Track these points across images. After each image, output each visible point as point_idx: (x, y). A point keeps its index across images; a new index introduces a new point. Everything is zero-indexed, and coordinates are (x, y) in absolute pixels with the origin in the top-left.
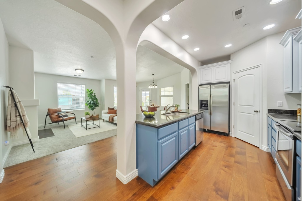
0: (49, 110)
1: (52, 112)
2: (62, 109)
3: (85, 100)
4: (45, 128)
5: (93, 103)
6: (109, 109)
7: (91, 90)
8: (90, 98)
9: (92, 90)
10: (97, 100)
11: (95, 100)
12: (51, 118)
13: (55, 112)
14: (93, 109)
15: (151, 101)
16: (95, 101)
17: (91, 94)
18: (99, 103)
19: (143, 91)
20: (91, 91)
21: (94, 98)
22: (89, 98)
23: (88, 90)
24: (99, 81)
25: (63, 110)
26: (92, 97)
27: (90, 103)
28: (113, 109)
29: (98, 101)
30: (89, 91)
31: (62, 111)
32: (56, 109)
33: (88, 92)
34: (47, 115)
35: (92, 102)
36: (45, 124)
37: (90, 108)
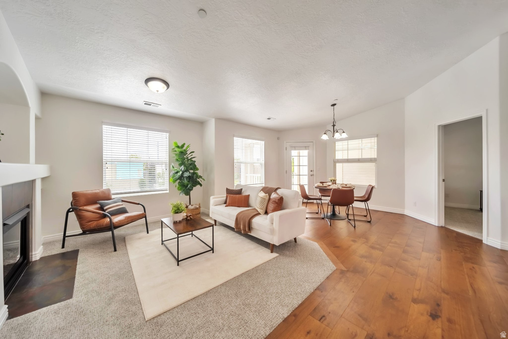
0: (75, 195)
1: (83, 200)
2: (112, 192)
3: (168, 169)
4: (63, 247)
5: (189, 178)
6: (229, 191)
7: (183, 146)
8: (180, 165)
9: (184, 144)
10: (197, 169)
11: (191, 169)
12: (80, 218)
13: (94, 199)
14: (187, 193)
15: (312, 173)
16: (192, 171)
17: (183, 153)
18: (201, 177)
19: (295, 148)
20: (184, 148)
21: (191, 164)
22: (178, 163)
23: (176, 143)
24: (200, 124)
25: (114, 194)
26: (186, 162)
27: (181, 177)
28: (239, 192)
29: (199, 173)
30: (178, 147)
31: (113, 197)
32: (96, 193)
33: (177, 149)
34: (68, 211)
35: (186, 174)
36: (65, 236)
37: (180, 190)
